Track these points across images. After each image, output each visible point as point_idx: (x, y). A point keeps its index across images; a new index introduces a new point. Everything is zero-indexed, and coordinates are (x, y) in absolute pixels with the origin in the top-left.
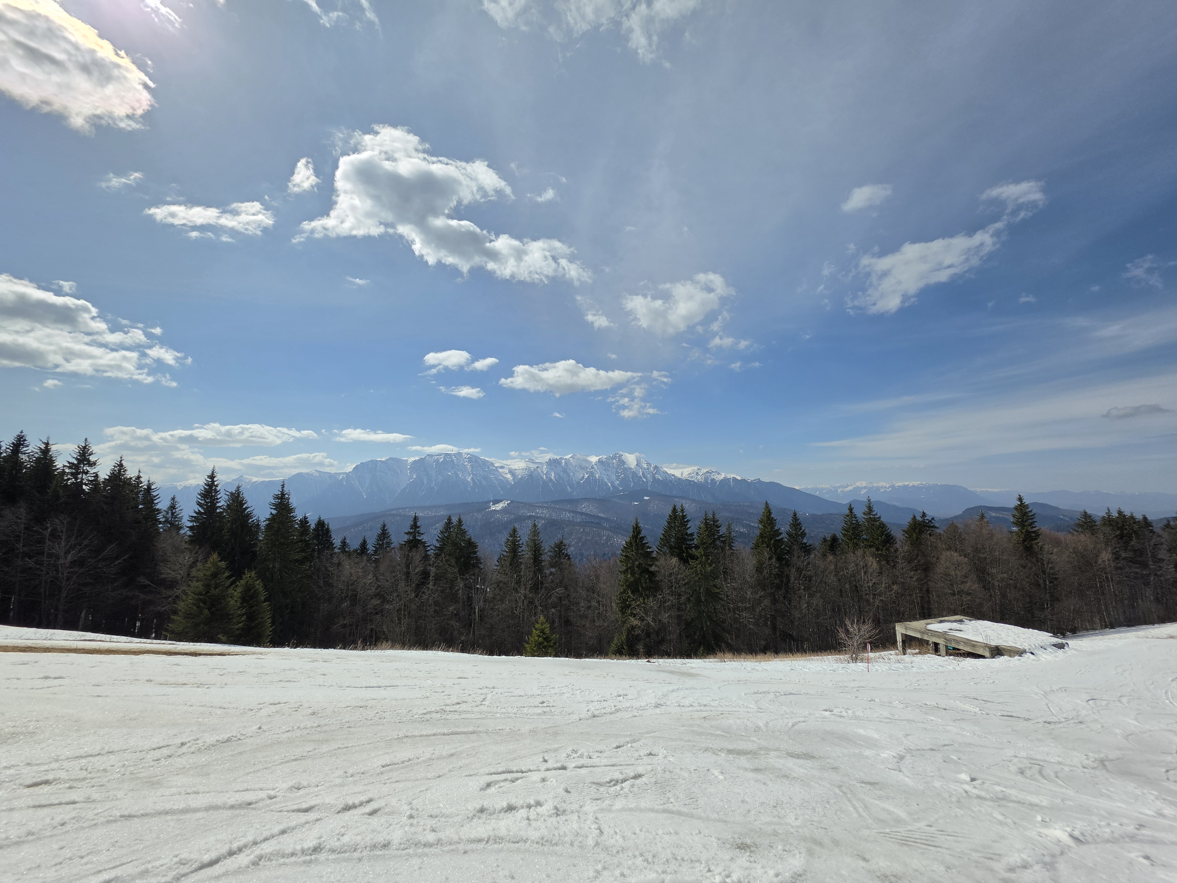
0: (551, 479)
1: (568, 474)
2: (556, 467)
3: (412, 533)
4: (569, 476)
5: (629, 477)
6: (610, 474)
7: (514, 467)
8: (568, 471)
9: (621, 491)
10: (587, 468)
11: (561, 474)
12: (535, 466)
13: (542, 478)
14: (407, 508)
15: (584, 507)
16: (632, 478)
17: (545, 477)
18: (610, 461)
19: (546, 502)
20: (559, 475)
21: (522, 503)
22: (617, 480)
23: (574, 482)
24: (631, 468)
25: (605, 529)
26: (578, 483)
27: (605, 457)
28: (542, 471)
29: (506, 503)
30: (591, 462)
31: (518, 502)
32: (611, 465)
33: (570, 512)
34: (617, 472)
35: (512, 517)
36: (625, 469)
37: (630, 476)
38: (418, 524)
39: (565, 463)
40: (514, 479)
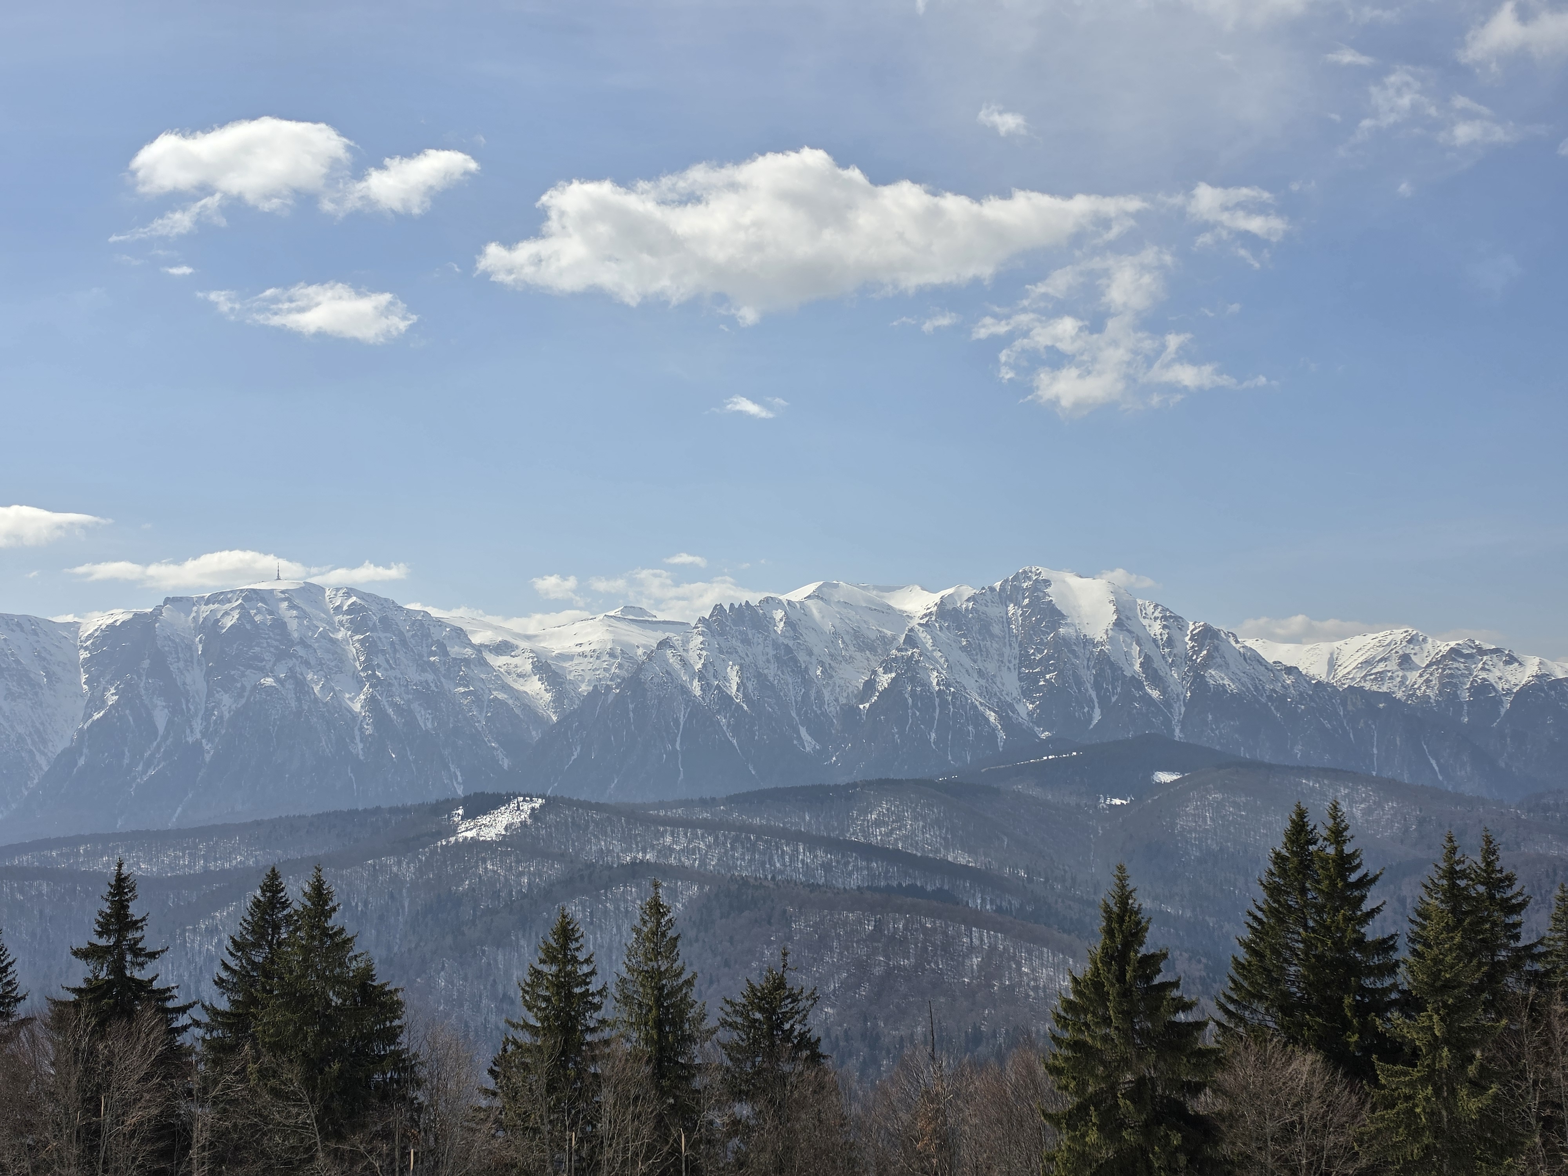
0: (725, 699)
1: (802, 673)
2: (746, 641)
3: (107, 950)
4: (806, 680)
5: (1079, 682)
6: (991, 667)
7: (556, 646)
8: (802, 657)
9: (1043, 747)
10: (887, 642)
11: (771, 672)
12: (652, 638)
13: (684, 691)
14: (81, 839)
15: (878, 823)
16: (1097, 686)
17: (696, 688)
18: (994, 611)
19: (704, 803)
20: (760, 677)
21: (599, 807)
22: (1027, 694)
23: (832, 710)
24: (1087, 642)
25: (978, 920)
26: (849, 712)
27: (968, 591)
28: (684, 663)
29: (526, 807)
30: (904, 617)
31: (580, 804)
32: (996, 629)
33: (813, 842)
34: (1025, 660)
35: (554, 870)
36: (1062, 644)
37: (1088, 676)
38: (135, 910)
39: (789, 623)
40: (558, 701)
